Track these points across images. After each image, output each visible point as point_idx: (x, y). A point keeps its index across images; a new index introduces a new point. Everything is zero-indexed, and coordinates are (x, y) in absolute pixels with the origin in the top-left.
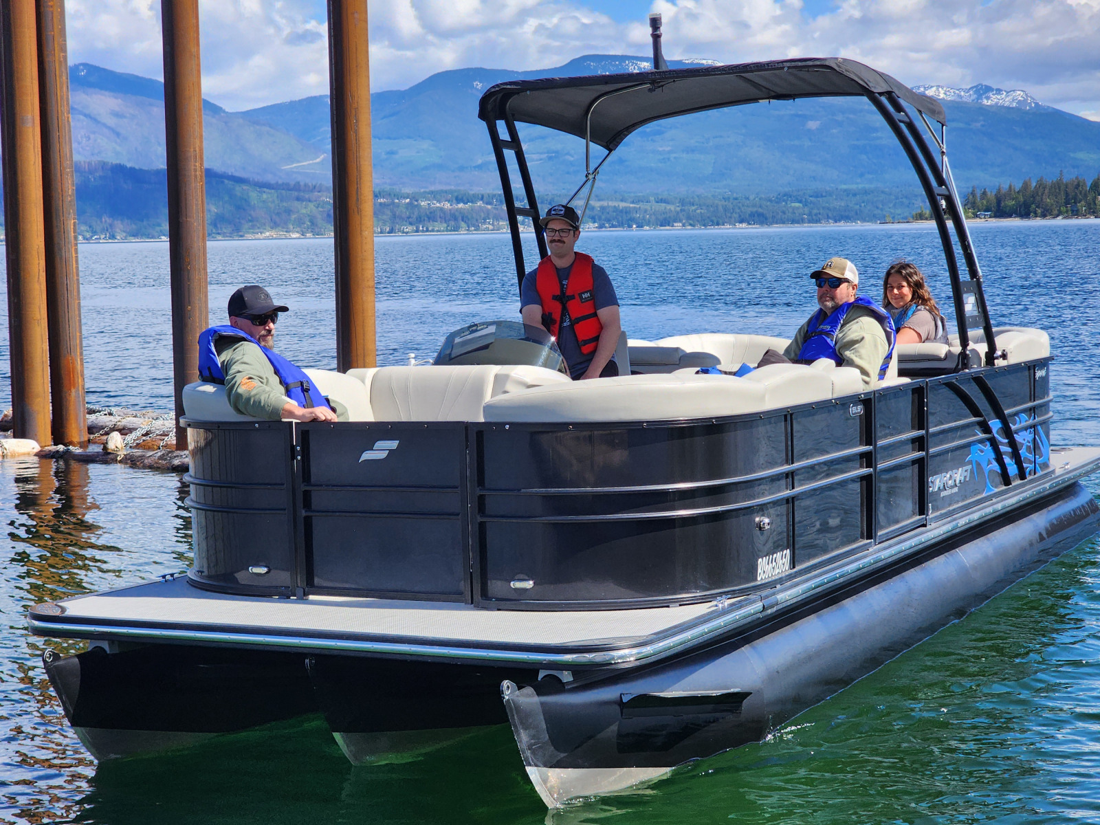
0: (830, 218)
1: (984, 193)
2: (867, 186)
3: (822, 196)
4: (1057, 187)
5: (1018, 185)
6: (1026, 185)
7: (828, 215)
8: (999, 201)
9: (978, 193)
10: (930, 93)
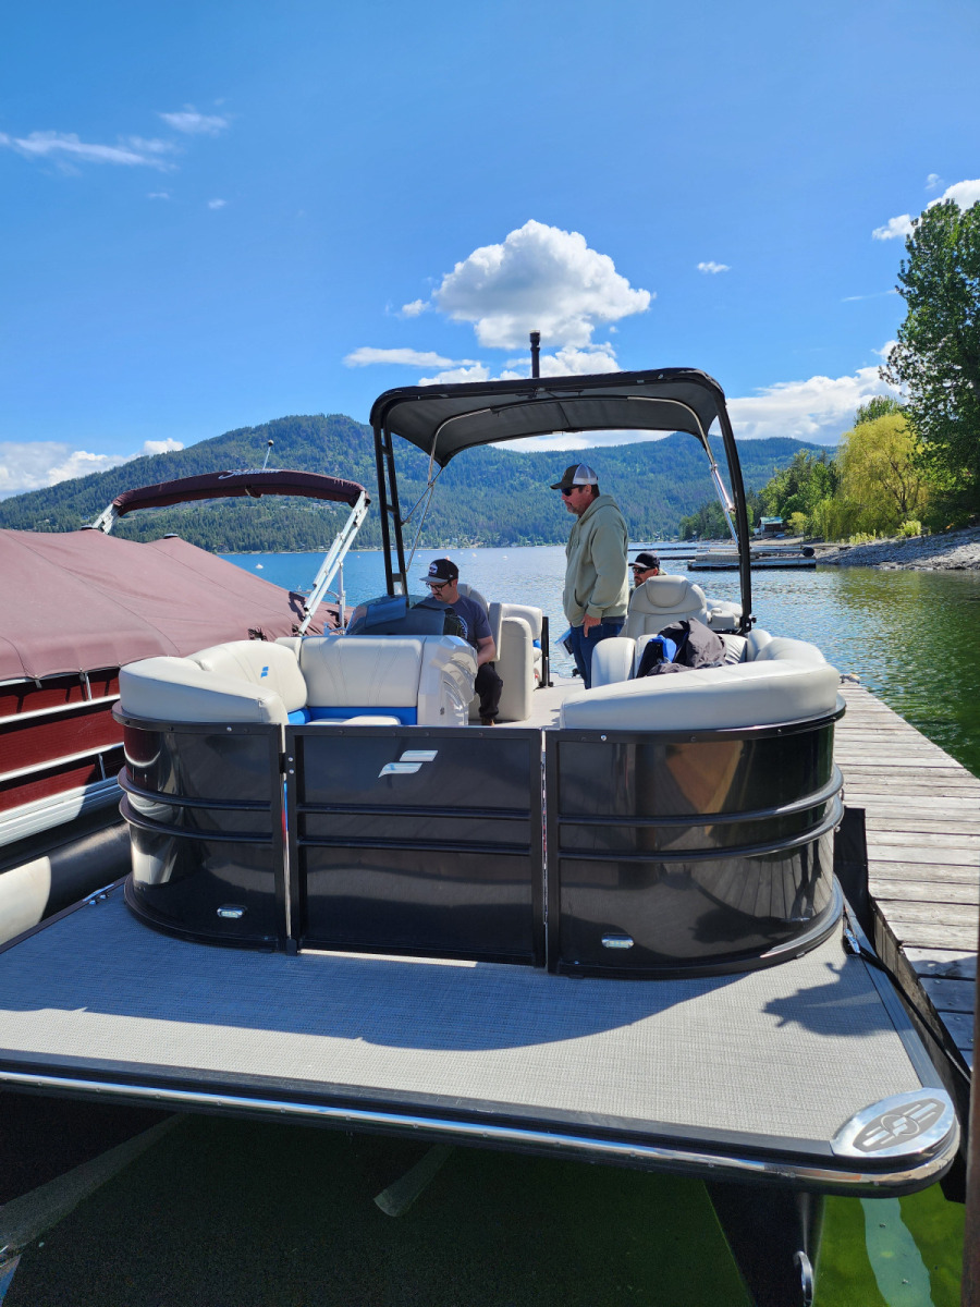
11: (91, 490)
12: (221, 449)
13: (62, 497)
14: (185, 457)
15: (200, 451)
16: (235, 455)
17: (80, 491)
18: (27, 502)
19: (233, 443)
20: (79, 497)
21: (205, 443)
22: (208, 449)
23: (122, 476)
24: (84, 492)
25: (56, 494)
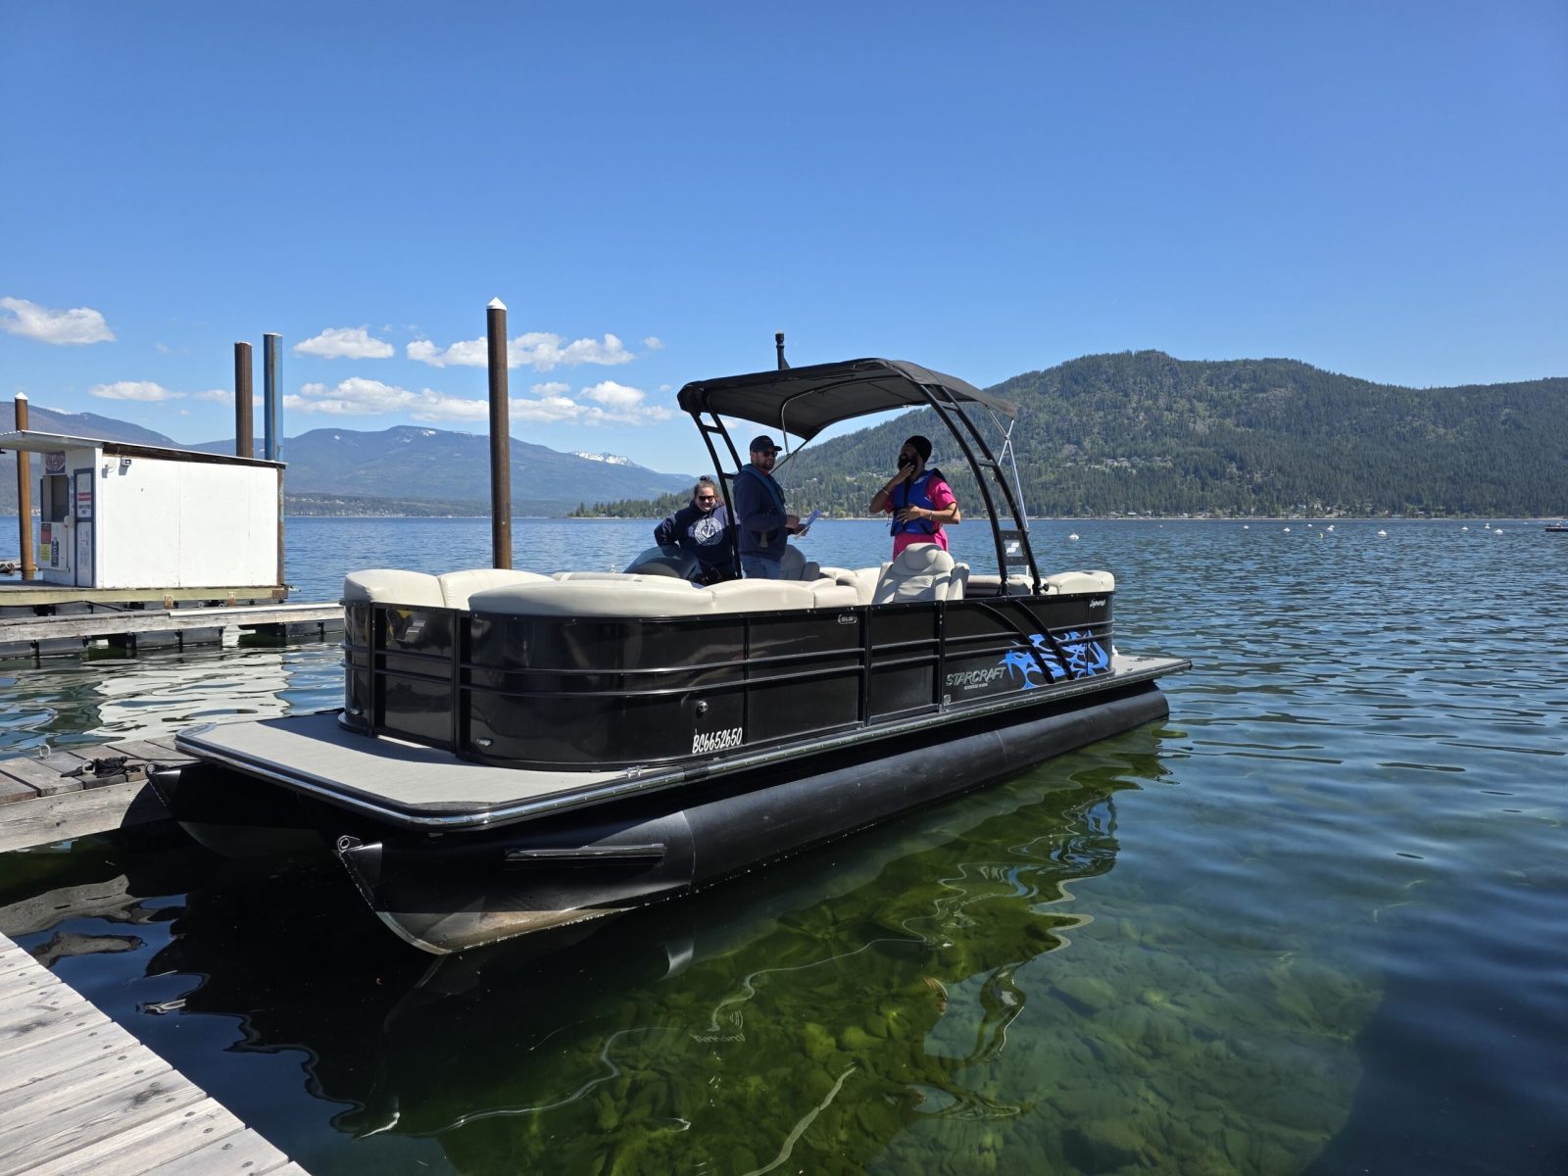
1: (602, 505)
2: (550, 499)
5: (618, 502)
6: (622, 502)
8: (609, 509)
9: (599, 504)
10: (582, 455)
19: (1016, 391)
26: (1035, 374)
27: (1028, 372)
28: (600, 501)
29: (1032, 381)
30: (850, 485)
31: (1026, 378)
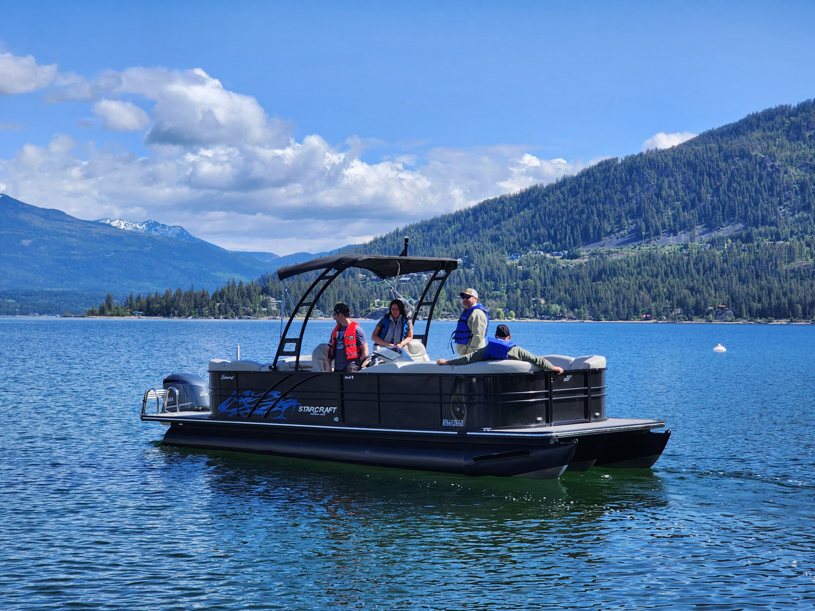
0: (36, 312)
1: (139, 298)
2: (66, 289)
3: (31, 295)
4: (189, 296)
5: (162, 293)
6: (167, 294)
7: (34, 310)
8: (149, 303)
9: (135, 298)
10: (114, 224)
11: (527, 213)
12: (735, 144)
13: (484, 225)
14: (674, 160)
15: (700, 148)
16: (757, 153)
17: (510, 216)
18: (434, 232)
19: (757, 134)
20: (508, 224)
21: (711, 135)
22: (713, 145)
23: (573, 192)
24: (516, 217)
25: (476, 220)
26: (782, 111)
27: (773, 107)
28: (136, 293)
29: (778, 119)
30: (510, 270)
31: (769, 116)
